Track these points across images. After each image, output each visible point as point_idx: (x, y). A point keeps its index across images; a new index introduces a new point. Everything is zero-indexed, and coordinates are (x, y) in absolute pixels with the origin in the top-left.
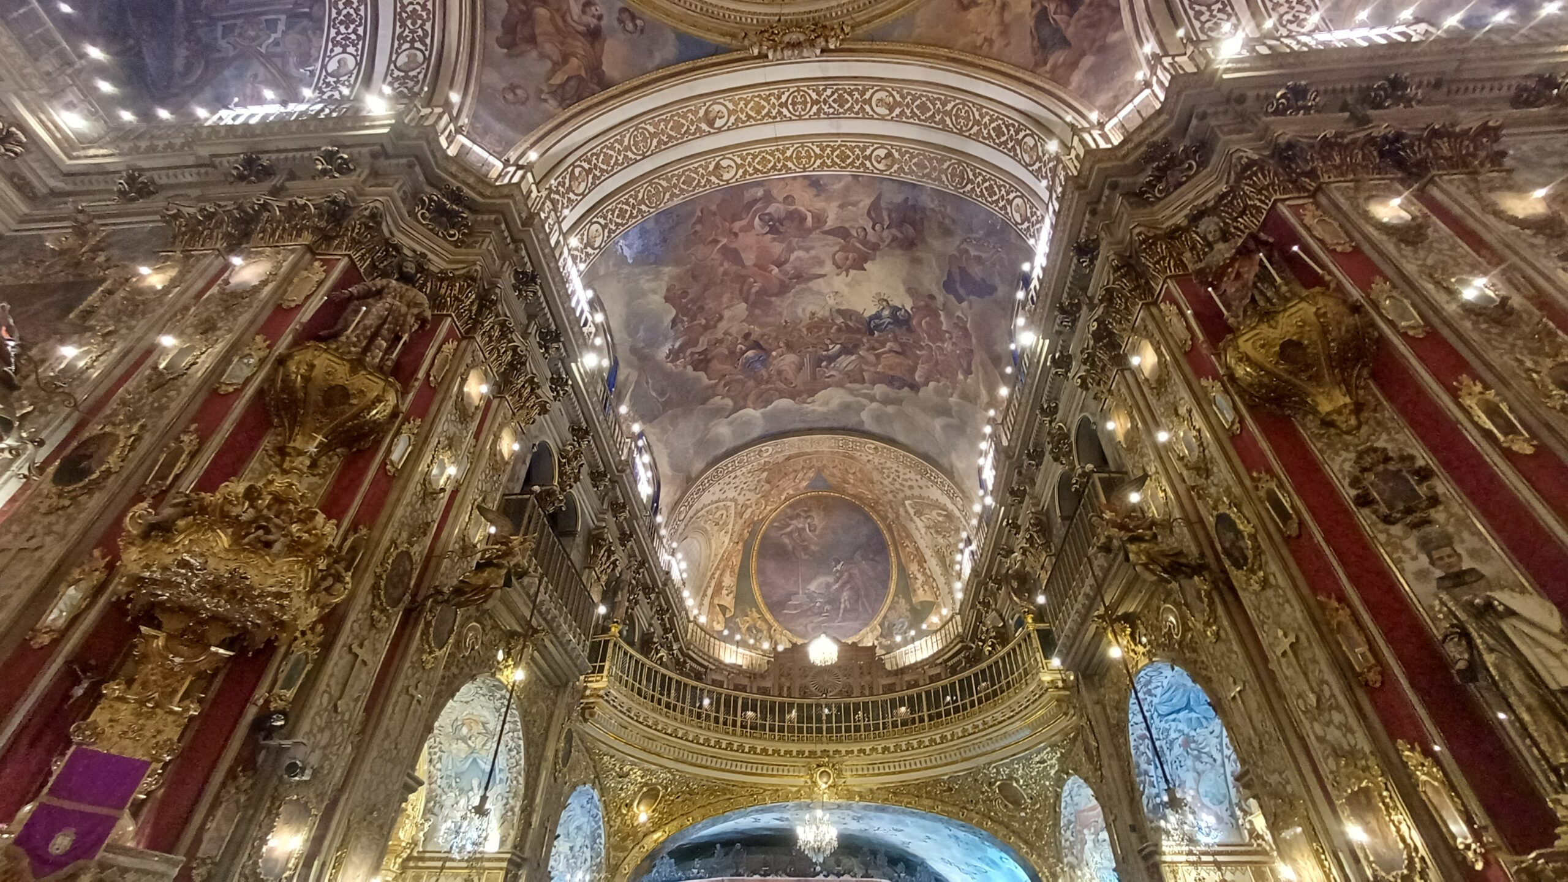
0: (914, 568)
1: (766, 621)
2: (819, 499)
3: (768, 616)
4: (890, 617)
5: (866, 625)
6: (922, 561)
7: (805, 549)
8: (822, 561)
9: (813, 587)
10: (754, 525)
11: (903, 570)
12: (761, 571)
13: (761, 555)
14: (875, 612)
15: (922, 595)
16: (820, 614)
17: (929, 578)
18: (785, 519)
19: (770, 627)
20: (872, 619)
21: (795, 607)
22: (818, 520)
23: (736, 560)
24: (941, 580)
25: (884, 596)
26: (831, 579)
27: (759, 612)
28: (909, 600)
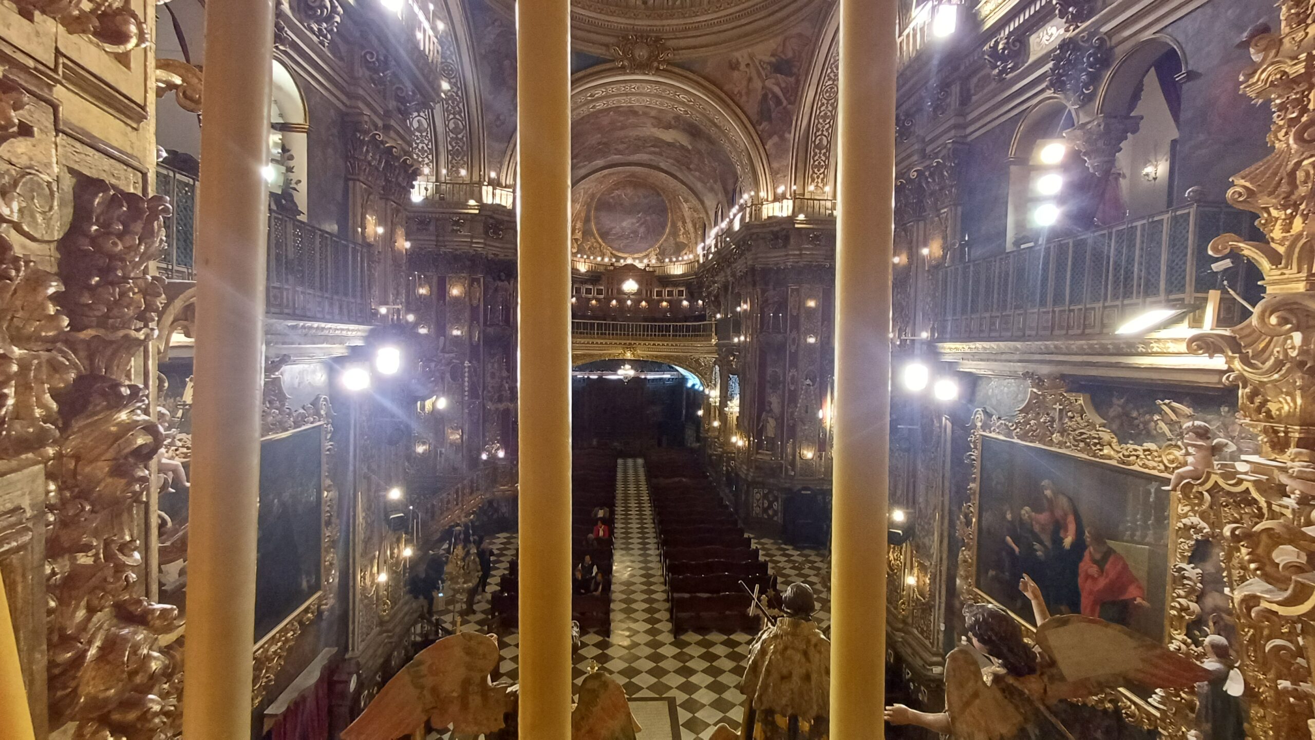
0: (680, 224)
1: (598, 242)
2: (631, 182)
3: (600, 240)
4: (665, 245)
5: (651, 246)
6: (684, 222)
7: (621, 204)
8: (630, 210)
9: (624, 224)
10: (592, 196)
11: (674, 225)
12: (596, 218)
13: (597, 209)
14: (658, 241)
15: (682, 239)
16: (627, 239)
17: (687, 232)
18: (611, 190)
19: (601, 245)
20: (655, 244)
21: (615, 235)
22: (630, 191)
23: (583, 215)
24: (693, 235)
25: (663, 234)
26: (634, 221)
27: (595, 238)
28: (675, 239)
